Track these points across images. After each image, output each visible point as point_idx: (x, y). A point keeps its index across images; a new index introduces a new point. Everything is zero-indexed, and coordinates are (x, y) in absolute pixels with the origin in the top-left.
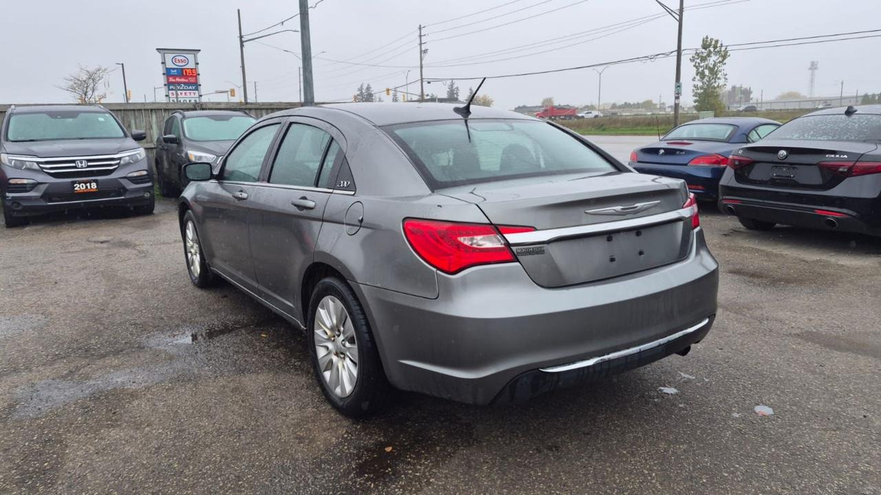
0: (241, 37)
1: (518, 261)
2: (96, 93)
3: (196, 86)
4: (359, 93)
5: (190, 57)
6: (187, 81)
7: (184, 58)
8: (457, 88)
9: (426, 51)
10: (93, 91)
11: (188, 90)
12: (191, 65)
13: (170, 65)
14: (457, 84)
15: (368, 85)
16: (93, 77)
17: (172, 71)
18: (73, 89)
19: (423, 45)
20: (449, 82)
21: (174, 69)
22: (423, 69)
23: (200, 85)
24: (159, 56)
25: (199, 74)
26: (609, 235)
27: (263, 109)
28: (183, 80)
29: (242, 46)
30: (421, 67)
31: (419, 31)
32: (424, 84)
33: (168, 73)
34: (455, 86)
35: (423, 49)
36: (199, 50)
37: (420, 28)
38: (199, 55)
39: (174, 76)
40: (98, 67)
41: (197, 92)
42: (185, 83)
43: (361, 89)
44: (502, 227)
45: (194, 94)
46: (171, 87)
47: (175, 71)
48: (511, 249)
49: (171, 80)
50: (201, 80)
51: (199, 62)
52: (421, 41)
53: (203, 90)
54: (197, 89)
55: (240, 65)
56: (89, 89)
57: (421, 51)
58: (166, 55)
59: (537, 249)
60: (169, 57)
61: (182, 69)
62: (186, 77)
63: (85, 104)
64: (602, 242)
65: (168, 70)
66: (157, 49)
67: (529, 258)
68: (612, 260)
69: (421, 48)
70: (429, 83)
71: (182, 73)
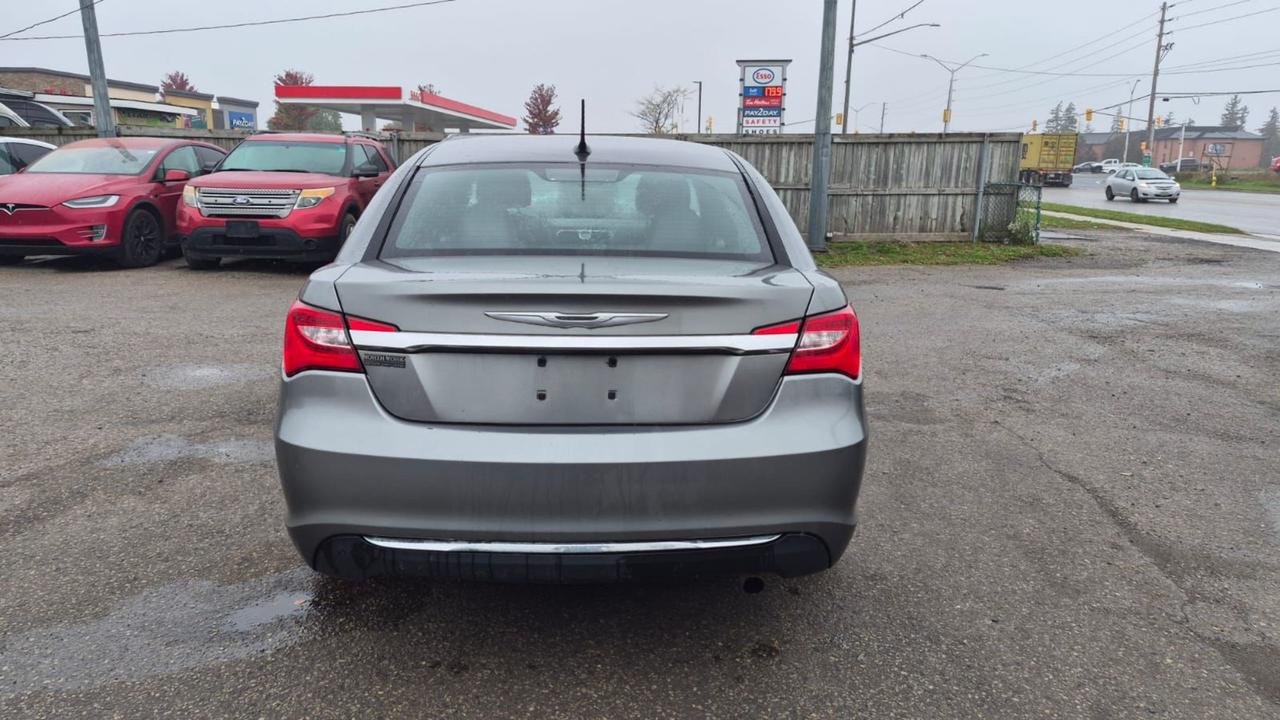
0: (852, 38)
1: (365, 372)
2: (669, 121)
3: (780, 110)
4: (1051, 117)
5: (777, 70)
6: (767, 103)
7: (768, 73)
8: (1245, 109)
9: (1170, 46)
10: (666, 119)
11: (767, 116)
12: (777, 82)
13: (749, 82)
14: (1244, 101)
15: (1071, 104)
16: (669, 99)
17: (751, 90)
18: (643, 115)
19: (1164, 37)
20: (1229, 99)
21: (753, 88)
22: (1159, 78)
23: (784, 109)
24: (738, 69)
25: (785, 95)
26: (543, 356)
27: (767, 143)
28: (763, 102)
29: (851, 51)
30: (1156, 73)
31: (1161, 14)
32: (1156, 102)
33: (746, 93)
34: (1240, 106)
35: (1164, 43)
36: (790, 61)
37: (1164, 8)
38: (789, 68)
39: (753, 98)
40: (676, 88)
41: (778, 118)
42: (765, 107)
43: (1056, 112)
44: (353, 319)
45: (775, 121)
46: (747, 112)
47: (755, 90)
48: (358, 354)
49: (749, 102)
50: (787, 102)
51: (787, 77)
52: (1162, 29)
53: (787, 116)
54: (779, 115)
55: (845, 79)
56: (661, 116)
57: (1160, 47)
58: (747, 69)
59: (396, 358)
60: (750, 71)
61: (764, 88)
62: (767, 98)
63: (658, 134)
64: (530, 364)
65: (746, 89)
66: (738, 61)
67: (383, 370)
68: (542, 397)
69: (1160, 41)
70: (1166, 100)
71: (763, 92)
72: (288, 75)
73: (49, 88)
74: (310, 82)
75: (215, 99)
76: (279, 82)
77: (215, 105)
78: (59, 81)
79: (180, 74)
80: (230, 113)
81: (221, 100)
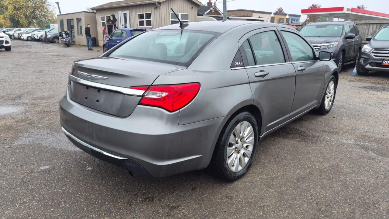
68: (86, 98)
72: (313, 5)
73: (244, 15)
74: (319, 7)
75: (288, 15)
76: (310, 8)
77: (287, 17)
78: (247, 13)
79: (281, 8)
80: (292, 19)
81: (290, 15)
